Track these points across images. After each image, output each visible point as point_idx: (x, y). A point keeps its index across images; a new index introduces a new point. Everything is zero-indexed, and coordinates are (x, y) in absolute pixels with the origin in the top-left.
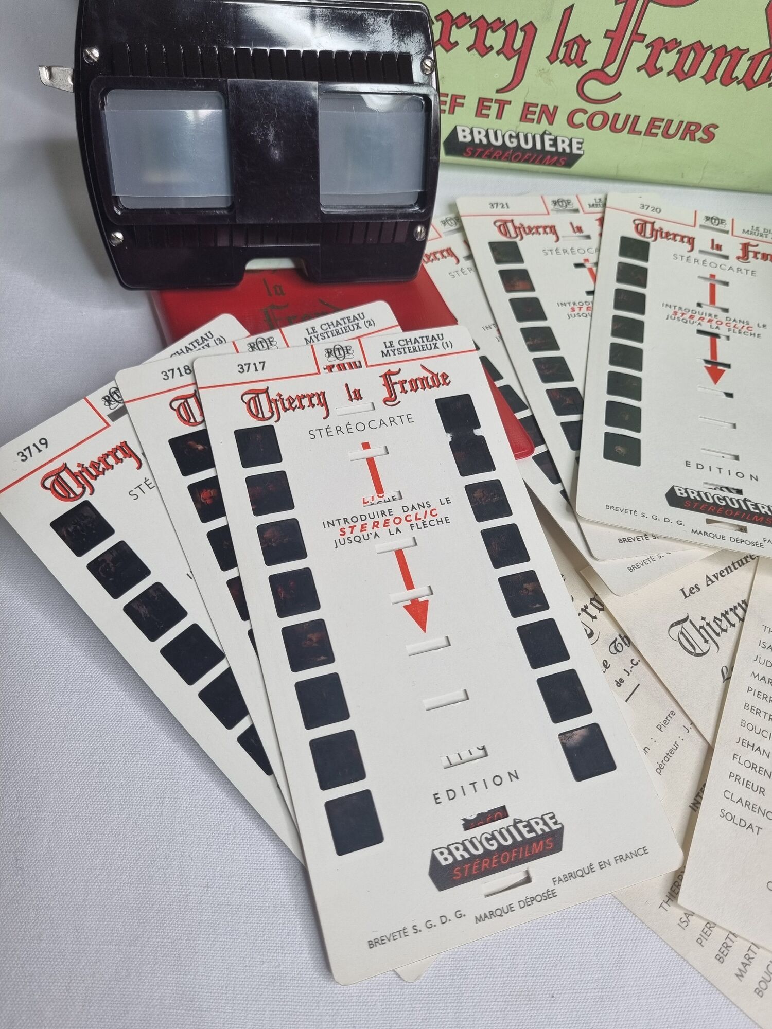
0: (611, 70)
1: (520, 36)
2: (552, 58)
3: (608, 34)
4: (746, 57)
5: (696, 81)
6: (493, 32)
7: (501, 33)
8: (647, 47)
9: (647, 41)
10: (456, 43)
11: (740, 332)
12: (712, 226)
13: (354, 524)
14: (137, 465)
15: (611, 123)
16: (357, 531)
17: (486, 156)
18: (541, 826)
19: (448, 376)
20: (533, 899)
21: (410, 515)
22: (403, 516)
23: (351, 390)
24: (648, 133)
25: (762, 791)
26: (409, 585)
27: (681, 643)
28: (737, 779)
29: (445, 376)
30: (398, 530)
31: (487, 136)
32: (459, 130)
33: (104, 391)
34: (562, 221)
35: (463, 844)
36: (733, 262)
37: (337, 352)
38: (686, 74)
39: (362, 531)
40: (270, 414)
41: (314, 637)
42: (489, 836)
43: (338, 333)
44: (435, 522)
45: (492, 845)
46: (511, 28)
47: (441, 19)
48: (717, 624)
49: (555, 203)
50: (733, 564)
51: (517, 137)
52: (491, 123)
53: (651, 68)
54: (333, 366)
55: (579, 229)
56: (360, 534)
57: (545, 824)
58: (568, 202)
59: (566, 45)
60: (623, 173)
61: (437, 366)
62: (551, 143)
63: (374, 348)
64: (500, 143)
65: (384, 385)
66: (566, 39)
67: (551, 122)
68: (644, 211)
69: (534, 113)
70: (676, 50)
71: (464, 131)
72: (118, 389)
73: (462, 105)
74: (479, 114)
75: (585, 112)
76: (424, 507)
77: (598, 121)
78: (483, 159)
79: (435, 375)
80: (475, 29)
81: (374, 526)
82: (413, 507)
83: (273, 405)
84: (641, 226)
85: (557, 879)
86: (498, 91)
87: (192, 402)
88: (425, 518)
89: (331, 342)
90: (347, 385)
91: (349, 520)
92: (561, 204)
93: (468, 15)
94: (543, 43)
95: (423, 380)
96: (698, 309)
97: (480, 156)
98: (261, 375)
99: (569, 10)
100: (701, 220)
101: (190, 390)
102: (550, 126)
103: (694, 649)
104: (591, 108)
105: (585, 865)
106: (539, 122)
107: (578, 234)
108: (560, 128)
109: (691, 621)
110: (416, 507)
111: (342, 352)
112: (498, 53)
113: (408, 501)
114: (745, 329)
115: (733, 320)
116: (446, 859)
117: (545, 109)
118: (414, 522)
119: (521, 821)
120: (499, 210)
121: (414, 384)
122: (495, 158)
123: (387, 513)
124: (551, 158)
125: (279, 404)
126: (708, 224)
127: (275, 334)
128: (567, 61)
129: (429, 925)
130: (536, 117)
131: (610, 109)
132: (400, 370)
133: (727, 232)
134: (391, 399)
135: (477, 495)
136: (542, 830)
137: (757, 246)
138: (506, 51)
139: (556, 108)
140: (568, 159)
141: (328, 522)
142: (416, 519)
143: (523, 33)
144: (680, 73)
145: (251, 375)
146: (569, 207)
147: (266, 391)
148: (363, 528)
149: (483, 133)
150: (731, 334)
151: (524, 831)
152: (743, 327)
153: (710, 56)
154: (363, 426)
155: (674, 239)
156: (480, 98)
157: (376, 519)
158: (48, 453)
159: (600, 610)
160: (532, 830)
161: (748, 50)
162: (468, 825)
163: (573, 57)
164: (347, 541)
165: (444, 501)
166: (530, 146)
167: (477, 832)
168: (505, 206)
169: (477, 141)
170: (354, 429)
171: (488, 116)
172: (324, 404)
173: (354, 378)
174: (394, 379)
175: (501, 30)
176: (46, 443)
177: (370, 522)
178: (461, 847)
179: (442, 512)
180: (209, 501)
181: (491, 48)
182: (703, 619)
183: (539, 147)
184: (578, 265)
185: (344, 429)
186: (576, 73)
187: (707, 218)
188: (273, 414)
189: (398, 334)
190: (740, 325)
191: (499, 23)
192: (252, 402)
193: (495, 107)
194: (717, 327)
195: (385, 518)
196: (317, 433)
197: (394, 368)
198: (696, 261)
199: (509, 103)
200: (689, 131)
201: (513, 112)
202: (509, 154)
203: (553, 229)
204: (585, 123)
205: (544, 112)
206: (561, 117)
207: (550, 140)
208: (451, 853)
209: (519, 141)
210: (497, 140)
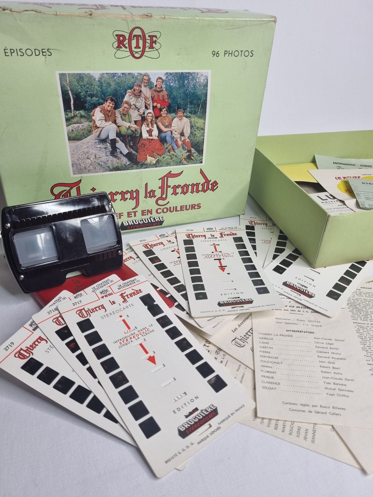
0: (164, 196)
1: (135, 194)
2: (146, 197)
3: (159, 188)
4: (200, 185)
5: (189, 194)
6: (126, 194)
7: (129, 194)
8: (172, 188)
9: (171, 187)
10: (116, 199)
11: (227, 256)
12: (209, 230)
13: (124, 340)
14: (46, 342)
15: (169, 210)
16: (125, 342)
18: (210, 409)
19: (141, 290)
20: (214, 431)
21: (141, 333)
22: (139, 333)
23: (111, 302)
24: (181, 210)
25: (273, 378)
26: (147, 352)
27: (236, 345)
28: (264, 376)
29: (140, 290)
30: (138, 338)
32: (124, 222)
33: (29, 323)
34: (164, 240)
35: (187, 423)
36: (219, 238)
37: (104, 292)
38: (186, 193)
39: (127, 341)
40: (87, 315)
41: (121, 377)
42: (194, 418)
43: (102, 287)
44: (150, 332)
45: (196, 420)
46: (131, 192)
47: (110, 194)
48: (245, 337)
49: (160, 236)
50: (245, 319)
51: (142, 220)
52: (133, 218)
53: (175, 193)
54: (103, 297)
56: (127, 342)
57: (211, 408)
58: (164, 235)
59: (149, 193)
60: (178, 223)
61: (137, 288)
63: (115, 288)
64: (138, 223)
65: (121, 298)
66: (148, 191)
68: (188, 232)
69: (146, 212)
70: (180, 187)
71: (125, 222)
72: (34, 321)
73: (123, 215)
74: (128, 217)
75: (160, 209)
76: (145, 329)
77: (165, 210)
79: (137, 291)
80: (121, 195)
81: (130, 339)
82: (141, 330)
83: (87, 312)
84: (188, 236)
85: (220, 423)
86: (132, 209)
87: (60, 318)
88: (146, 332)
89: (101, 290)
90: (110, 301)
91: (122, 339)
92: (162, 236)
93: (118, 192)
94: (142, 194)
95: (134, 293)
96: (213, 254)
97: (132, 229)
98: (81, 305)
99: (147, 184)
100: (206, 230)
101: (59, 315)
102: (151, 215)
103: (241, 345)
104: (162, 207)
105: (227, 416)
106: (148, 215)
107: (170, 242)
108: (154, 215)
109: (238, 339)
110: (142, 330)
111: (105, 292)
112: (130, 199)
113: (139, 329)
114: (228, 255)
115: (224, 254)
116: (183, 429)
117: (148, 211)
118: (143, 334)
119: (203, 410)
120: (143, 242)
121: (131, 295)
122: (137, 228)
123: (133, 334)
124: (155, 224)
125: (89, 311)
126: (208, 230)
127: (82, 292)
128: (150, 197)
129: (183, 450)
130: (146, 213)
131: (168, 206)
132: (125, 292)
133: (215, 231)
134: (125, 301)
135: (160, 321)
136: (211, 410)
137: (224, 232)
138: (132, 198)
139: (151, 210)
140: (160, 223)
141: (115, 342)
142: (143, 333)
143: (135, 193)
144: (184, 193)
145: (78, 305)
147: (84, 309)
148: (127, 340)
149: (132, 222)
150: (224, 258)
151: (205, 412)
153: (190, 187)
154: (118, 311)
155: (199, 237)
156: (128, 212)
157: (130, 337)
158: (14, 347)
159: (209, 344)
160: (207, 411)
161: (200, 183)
162: (187, 417)
163: (152, 195)
164: (123, 346)
165: (151, 326)
166: (147, 222)
167: (190, 418)
168: (145, 240)
169: (130, 224)
170: (116, 313)
171: (132, 217)
172: (104, 308)
173: (111, 298)
174: (124, 295)
175: (129, 193)
176: (13, 343)
177: (129, 338)
178: (186, 424)
179: (151, 329)
180: (73, 347)
181: (127, 198)
182: (241, 337)
183: (150, 221)
184: (172, 251)
185: (112, 313)
186: (154, 200)
187: (208, 229)
188: (88, 315)
189: (121, 282)
190: (226, 255)
191: (127, 192)
192: (80, 313)
193: (133, 214)
194: (220, 257)
195: (133, 335)
196: (104, 317)
197: (123, 292)
198: (208, 241)
199: (137, 211)
200: (193, 207)
201: (139, 214)
203: (162, 243)
204: (162, 212)
205: (148, 212)
206: (154, 212)
207: (153, 219)
208: (184, 426)
209: (143, 221)
210: (136, 223)
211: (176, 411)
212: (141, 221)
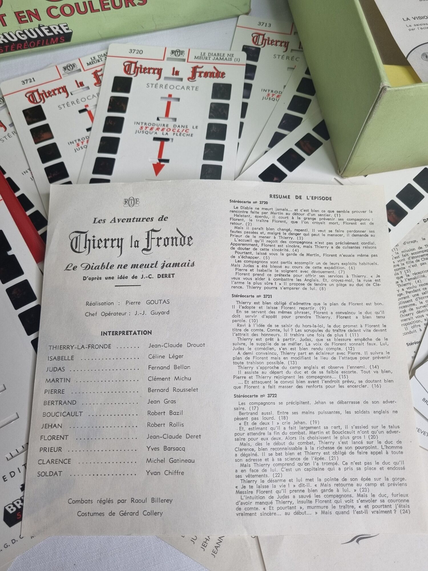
12: (175, 57)
15: (77, 9)
17: (13, 49)
24: (104, 9)
31: (5, 37)
34: (70, 81)
36: (185, 82)
49: (65, 68)
51: (24, 33)
55: (82, 84)
58: (74, 65)
62: (48, 30)
64: (16, 39)
67: (39, 19)
68: (132, 55)
69: (25, 17)
75: (56, 8)
77: (67, 10)
78: (12, 51)
84: (128, 67)
92: (69, 68)
96: (158, 122)
97: (9, 50)
100: (168, 54)
102: (40, 21)
104: (59, 4)
106: (31, 21)
107: (81, 87)
108: (46, 20)
114: (184, 132)
115: (177, 126)
116: (12, 510)
117: (29, 12)
120: (29, 84)
122: (19, 49)
124: (54, 39)
126: (173, 56)
130: (27, 18)
133: (184, 60)
135: (14, 292)
139: (36, 10)
140: (65, 37)
146: (75, 69)
152: (184, 130)
155: (149, 73)
166: (36, 36)
168: (32, 80)
169: (1, 42)
183: (42, 35)
184: (81, 111)
187: (173, 52)
190: (181, 129)
194: (167, 134)
198: (161, 86)
199: (4, 15)
201: (11, 19)
202: (26, 44)
203: (64, 89)
204: (60, 14)
205: (30, 14)
206: (43, 14)
207: (46, 29)
208: (14, 506)
209: (27, 35)
210: (13, 38)
211: (8, 477)
212: (22, 34)
